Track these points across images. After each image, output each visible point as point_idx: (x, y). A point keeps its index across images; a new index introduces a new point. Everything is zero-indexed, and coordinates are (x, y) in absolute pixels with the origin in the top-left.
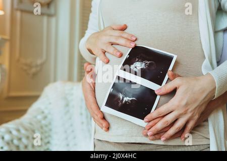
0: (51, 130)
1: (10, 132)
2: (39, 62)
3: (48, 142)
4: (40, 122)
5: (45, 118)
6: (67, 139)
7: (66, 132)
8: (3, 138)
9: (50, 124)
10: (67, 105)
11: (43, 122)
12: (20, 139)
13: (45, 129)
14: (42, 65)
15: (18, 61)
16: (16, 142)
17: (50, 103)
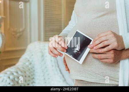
0: (34, 71)
1: (13, 74)
2: (21, 30)
3: (33, 78)
4: (28, 66)
5: (31, 63)
6: (44, 75)
7: (43, 71)
8: (9, 78)
9: (33, 67)
10: (43, 56)
11: (30, 66)
12: (18, 78)
13: (31, 70)
14: (23, 31)
15: (9, 29)
16: (16, 79)
17: (32, 55)
